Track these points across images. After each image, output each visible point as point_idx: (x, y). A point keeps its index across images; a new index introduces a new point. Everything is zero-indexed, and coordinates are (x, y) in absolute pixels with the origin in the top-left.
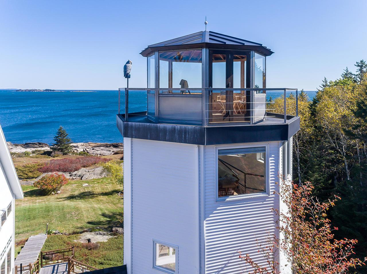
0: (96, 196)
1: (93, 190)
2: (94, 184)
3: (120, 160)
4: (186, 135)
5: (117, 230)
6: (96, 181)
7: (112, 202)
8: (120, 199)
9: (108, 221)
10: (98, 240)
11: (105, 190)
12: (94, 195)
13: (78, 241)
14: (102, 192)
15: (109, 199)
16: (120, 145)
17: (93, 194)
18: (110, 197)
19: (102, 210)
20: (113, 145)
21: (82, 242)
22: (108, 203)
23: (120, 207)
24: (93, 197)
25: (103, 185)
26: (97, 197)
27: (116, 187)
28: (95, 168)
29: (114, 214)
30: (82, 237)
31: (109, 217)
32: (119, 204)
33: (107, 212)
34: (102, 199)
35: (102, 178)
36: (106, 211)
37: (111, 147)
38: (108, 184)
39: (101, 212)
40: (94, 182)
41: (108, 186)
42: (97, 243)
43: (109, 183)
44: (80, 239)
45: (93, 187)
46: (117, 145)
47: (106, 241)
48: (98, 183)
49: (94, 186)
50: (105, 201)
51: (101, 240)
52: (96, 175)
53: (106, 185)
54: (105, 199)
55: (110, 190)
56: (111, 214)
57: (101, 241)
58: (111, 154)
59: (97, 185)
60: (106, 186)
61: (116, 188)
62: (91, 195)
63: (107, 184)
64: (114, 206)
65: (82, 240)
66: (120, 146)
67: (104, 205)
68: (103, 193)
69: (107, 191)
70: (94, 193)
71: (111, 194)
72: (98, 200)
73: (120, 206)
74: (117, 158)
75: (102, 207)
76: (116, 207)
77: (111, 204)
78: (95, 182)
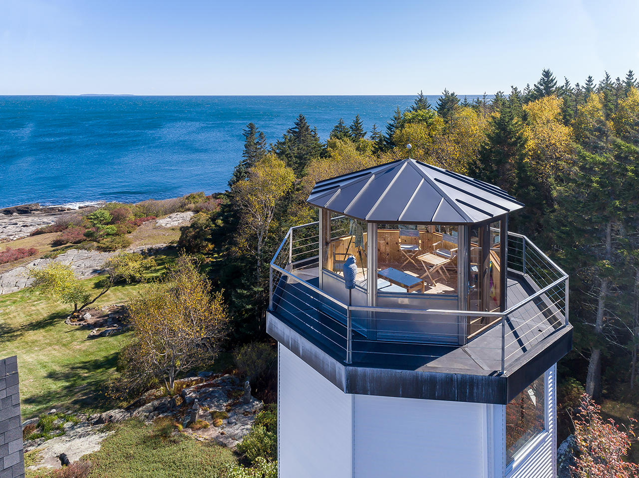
0: (19, 333)
1: (9, 321)
2: (6, 306)
3: (52, 247)
4: (473, 389)
5: (111, 417)
6: (8, 300)
7: (58, 342)
8: (72, 331)
9: (66, 388)
10: (81, 451)
11: (35, 317)
12: (14, 331)
13: (38, 467)
14: (28, 323)
15: (50, 336)
16: (34, 208)
17: (11, 331)
18: (51, 330)
19: (45, 366)
20: (18, 210)
21: (49, 466)
22: (50, 345)
23: (80, 350)
24: (11, 337)
25: (26, 305)
26: (21, 335)
27: (57, 306)
28: (3, 273)
29: (73, 368)
30: (46, 453)
31: (66, 377)
32: (75, 343)
33: (58, 368)
34: (35, 338)
35: (20, 292)
36: (54, 368)
37: (14, 214)
38: (36, 301)
39: (46, 371)
40: (5, 301)
41: (39, 307)
42: (84, 459)
43: (39, 300)
44: (43, 461)
45: (4, 314)
46: (27, 208)
47: (98, 448)
48: (14, 303)
49: (7, 311)
50: (42, 342)
51: (87, 449)
52: (7, 286)
53: (34, 305)
54: (41, 338)
55: (45, 315)
56: (66, 370)
57: (88, 453)
58: (20, 231)
59: (13, 308)
60: (33, 308)
61: (57, 309)
62: (8, 333)
63: (36, 303)
64: (66, 349)
65: (47, 462)
66: (34, 210)
67: (46, 351)
68: (32, 323)
69: (40, 318)
70: (12, 326)
71: (51, 324)
72: (27, 343)
73: (78, 347)
74: (44, 243)
75: (43, 358)
76: (71, 353)
77: (57, 347)
78: (8, 303)
